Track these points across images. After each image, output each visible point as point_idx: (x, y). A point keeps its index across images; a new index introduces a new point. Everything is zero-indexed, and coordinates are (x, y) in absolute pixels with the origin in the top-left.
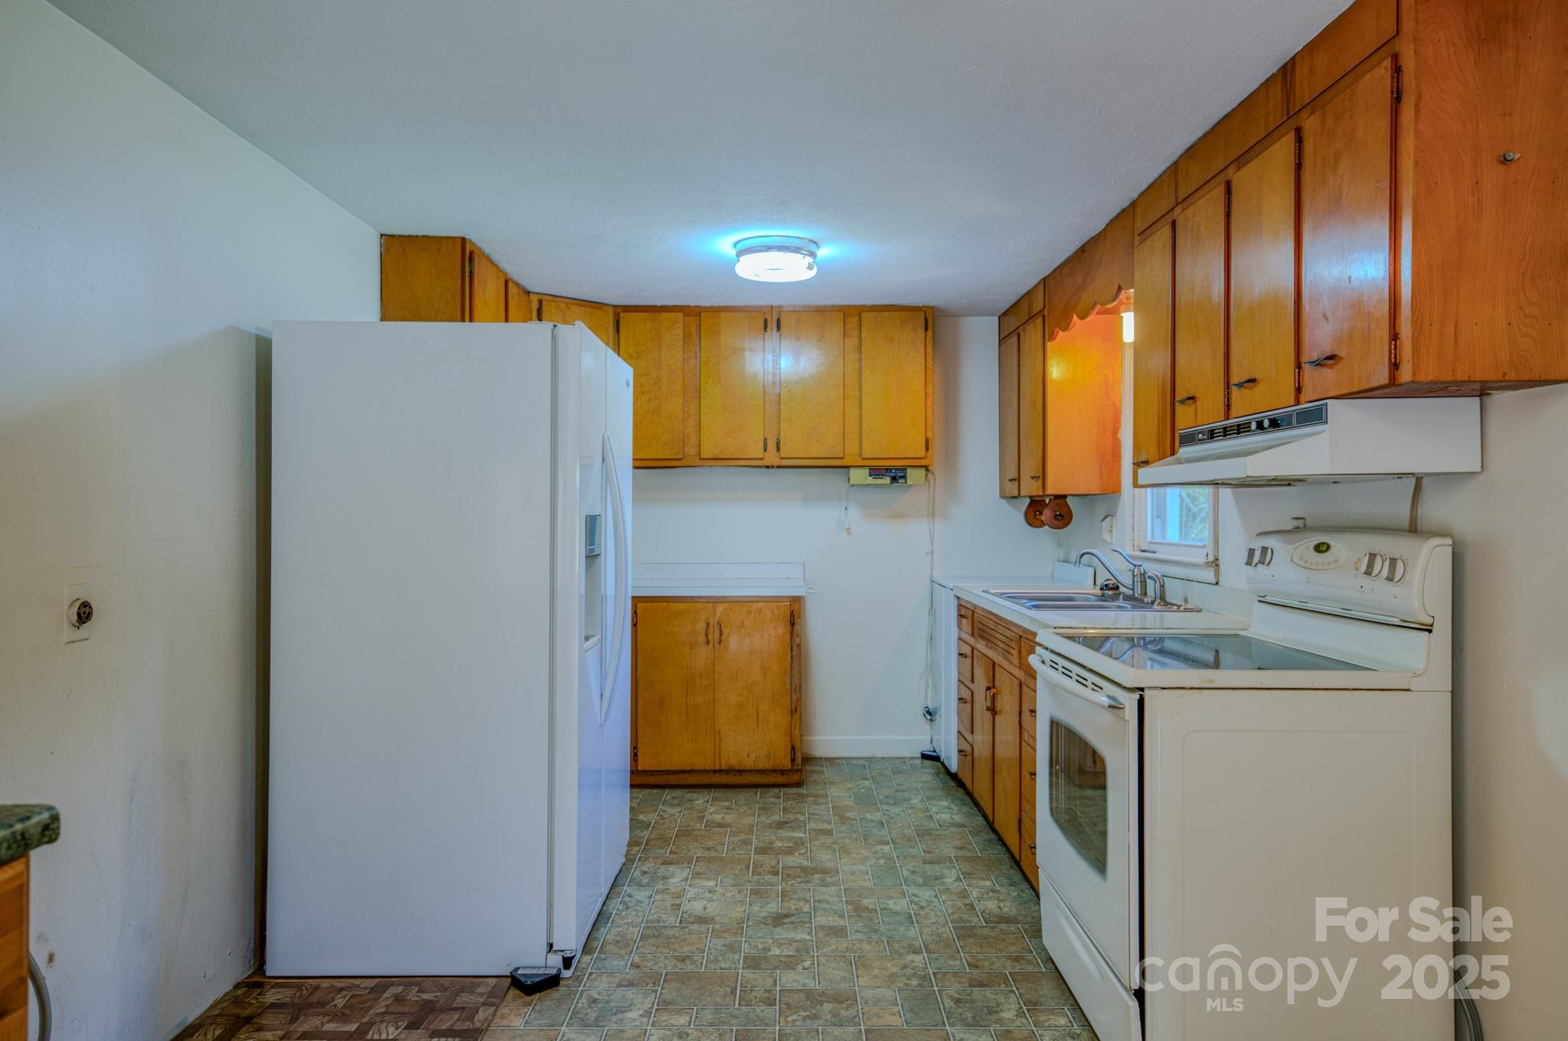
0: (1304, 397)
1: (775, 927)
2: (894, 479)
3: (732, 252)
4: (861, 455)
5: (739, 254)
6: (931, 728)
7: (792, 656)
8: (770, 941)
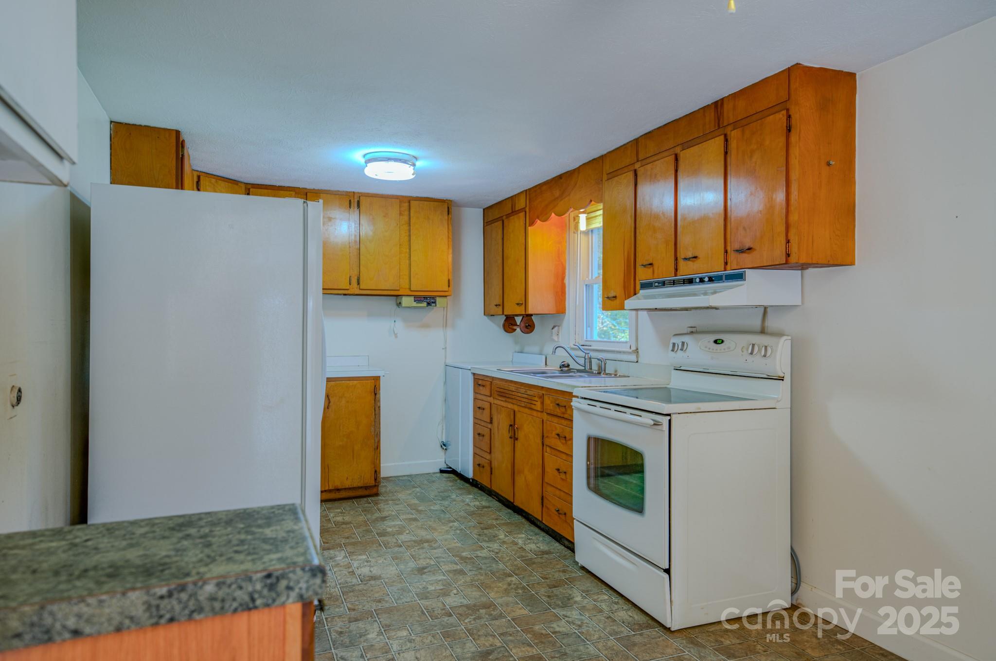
0: (728, 267)
1: (421, 575)
2: (429, 304)
3: (362, 161)
4: (410, 288)
5: (368, 161)
6: (445, 453)
7: (375, 414)
8: (425, 583)
